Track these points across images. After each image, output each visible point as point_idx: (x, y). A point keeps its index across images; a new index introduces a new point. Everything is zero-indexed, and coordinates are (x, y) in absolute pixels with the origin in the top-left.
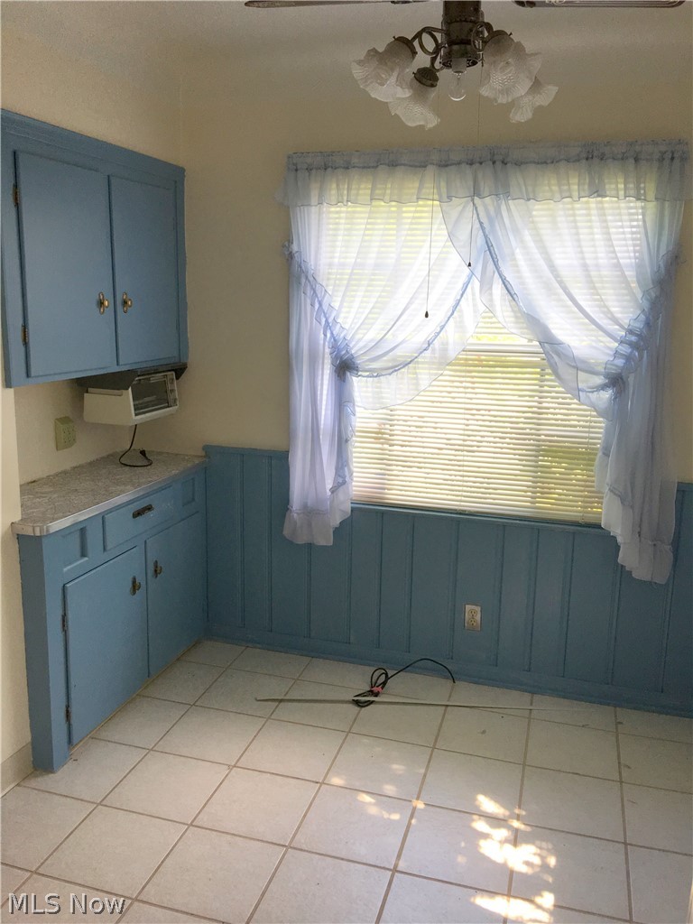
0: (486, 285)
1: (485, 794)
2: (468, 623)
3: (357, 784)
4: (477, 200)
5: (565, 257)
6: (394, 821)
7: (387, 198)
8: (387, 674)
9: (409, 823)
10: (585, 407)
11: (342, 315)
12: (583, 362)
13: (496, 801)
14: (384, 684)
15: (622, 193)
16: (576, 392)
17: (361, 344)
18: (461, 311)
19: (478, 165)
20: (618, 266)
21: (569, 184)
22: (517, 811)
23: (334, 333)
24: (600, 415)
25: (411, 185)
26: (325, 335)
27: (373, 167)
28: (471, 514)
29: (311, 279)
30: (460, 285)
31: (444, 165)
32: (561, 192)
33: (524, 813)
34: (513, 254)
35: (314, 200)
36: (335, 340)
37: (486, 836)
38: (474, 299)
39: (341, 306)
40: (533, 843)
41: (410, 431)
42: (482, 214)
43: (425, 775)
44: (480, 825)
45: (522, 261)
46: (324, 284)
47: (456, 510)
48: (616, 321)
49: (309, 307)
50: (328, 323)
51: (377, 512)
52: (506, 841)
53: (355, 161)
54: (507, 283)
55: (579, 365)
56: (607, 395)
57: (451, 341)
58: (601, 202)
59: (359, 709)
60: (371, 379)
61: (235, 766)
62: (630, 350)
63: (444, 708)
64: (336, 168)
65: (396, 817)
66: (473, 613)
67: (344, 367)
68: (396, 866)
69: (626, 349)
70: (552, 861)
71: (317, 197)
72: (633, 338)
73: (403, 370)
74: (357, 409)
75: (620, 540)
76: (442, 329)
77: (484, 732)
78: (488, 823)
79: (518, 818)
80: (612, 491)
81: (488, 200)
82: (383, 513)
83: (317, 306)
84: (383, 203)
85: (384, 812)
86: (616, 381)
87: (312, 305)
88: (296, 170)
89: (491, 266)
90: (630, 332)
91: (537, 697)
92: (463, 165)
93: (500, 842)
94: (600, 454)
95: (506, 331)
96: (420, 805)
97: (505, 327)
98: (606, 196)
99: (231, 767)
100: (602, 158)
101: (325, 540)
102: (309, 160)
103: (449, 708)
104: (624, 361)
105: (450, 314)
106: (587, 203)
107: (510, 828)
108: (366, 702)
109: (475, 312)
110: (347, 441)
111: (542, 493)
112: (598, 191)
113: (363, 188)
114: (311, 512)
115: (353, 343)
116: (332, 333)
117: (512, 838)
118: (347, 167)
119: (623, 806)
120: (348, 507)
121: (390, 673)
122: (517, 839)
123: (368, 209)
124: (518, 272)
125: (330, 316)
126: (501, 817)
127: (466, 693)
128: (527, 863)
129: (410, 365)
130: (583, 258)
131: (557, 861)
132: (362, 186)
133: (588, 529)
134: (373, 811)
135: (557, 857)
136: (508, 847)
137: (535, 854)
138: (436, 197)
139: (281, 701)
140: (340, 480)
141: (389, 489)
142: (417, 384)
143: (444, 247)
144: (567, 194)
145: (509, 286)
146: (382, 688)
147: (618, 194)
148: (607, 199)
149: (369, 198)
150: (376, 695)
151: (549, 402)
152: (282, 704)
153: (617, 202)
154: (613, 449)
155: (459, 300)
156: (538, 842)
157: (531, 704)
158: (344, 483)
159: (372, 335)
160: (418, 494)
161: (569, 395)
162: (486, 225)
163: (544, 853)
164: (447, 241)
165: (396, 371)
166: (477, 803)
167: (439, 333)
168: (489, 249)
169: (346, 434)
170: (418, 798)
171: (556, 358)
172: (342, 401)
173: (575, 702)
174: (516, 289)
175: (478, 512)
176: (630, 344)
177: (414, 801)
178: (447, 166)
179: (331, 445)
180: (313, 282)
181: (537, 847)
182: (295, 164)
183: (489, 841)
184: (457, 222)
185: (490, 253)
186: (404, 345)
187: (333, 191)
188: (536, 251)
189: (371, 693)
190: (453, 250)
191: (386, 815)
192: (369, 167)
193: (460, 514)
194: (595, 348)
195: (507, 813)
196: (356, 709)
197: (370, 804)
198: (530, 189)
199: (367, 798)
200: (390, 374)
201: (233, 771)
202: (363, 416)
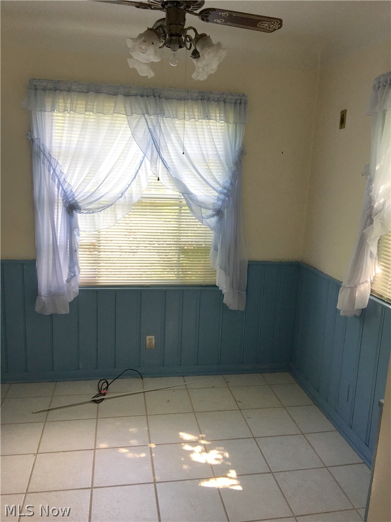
0: (153, 162)
1: (183, 432)
2: (148, 346)
3: (115, 445)
4: (147, 116)
5: (192, 150)
6: (143, 457)
7: (95, 110)
8: (107, 382)
9: (152, 458)
10: (204, 226)
11: (69, 178)
12: (203, 203)
13: (189, 433)
14: (107, 388)
15: (218, 118)
16: (201, 219)
17: (81, 194)
18: (139, 176)
19: (146, 97)
20: (218, 155)
21: (193, 112)
22: (201, 436)
23: (64, 187)
24: (212, 229)
25: (109, 105)
26: (59, 189)
27: (85, 92)
28: (148, 286)
29: (47, 155)
30: (138, 163)
31: (127, 95)
32: (189, 115)
33: (204, 436)
34: (166, 146)
35: (48, 108)
36: (64, 192)
37: (192, 452)
38: (146, 170)
39: (68, 173)
40: (214, 449)
41: (108, 243)
42: (150, 124)
43: (149, 430)
44: (187, 447)
45: (171, 151)
46: (56, 158)
47: (139, 285)
48: (218, 183)
49: (47, 172)
50: (60, 182)
51: (93, 291)
52: (202, 451)
53: (74, 87)
54: (164, 162)
55: (201, 205)
56: (214, 220)
57: (134, 193)
58: (209, 122)
59: (97, 404)
60: (89, 214)
61: (38, 453)
62: (224, 197)
63: (143, 393)
64: (62, 91)
65: (143, 455)
66: (150, 340)
67: (72, 208)
68: (155, 480)
69: (222, 197)
70: (227, 455)
71: (50, 107)
72: (225, 191)
73: (107, 209)
74: (80, 233)
75: (224, 291)
76: (129, 186)
77: (168, 401)
78: (190, 445)
79: (203, 439)
80: (220, 268)
81: (152, 117)
82: (97, 291)
83: (52, 171)
84: (91, 113)
85: (136, 455)
86: (219, 213)
87: (49, 171)
88: (36, 89)
89: (156, 153)
90: (225, 188)
91: (186, 378)
92: (139, 97)
93: (199, 453)
94: (212, 250)
95: (163, 187)
96: (153, 446)
97: (164, 186)
98: (211, 119)
99: (36, 455)
100: (208, 100)
101: (64, 310)
102: (44, 84)
103: (145, 393)
104: (221, 202)
105: (133, 177)
106: (202, 122)
107: (201, 444)
108: (99, 400)
109: (147, 176)
110: (76, 251)
111: (182, 272)
112: (207, 117)
113: (81, 104)
114: (54, 296)
115: (77, 194)
116: (62, 188)
117: (204, 449)
118: (69, 90)
119: (245, 420)
120: (77, 290)
121: (109, 381)
122: (207, 449)
123: (83, 116)
124: (170, 156)
125: (61, 178)
126: (195, 440)
127: (151, 383)
128: (217, 459)
129: (112, 206)
130: (202, 151)
131: (229, 454)
132: (79, 102)
133: (207, 288)
134: (130, 455)
135: (228, 452)
136: (204, 454)
137: (218, 454)
138: (124, 112)
139: (49, 410)
140: (72, 275)
141: (99, 277)
142: (116, 217)
143: (129, 141)
144: (193, 117)
145: (165, 163)
146: (107, 390)
147: (216, 118)
148: (211, 121)
149: (84, 110)
150: (104, 394)
151: (184, 225)
152: (50, 412)
153: (215, 123)
154: (219, 246)
155: (138, 170)
156: (217, 448)
157: (185, 382)
158: (75, 275)
159: (89, 189)
160: (119, 278)
161: (197, 220)
162: (152, 130)
163: (222, 452)
164: (130, 137)
165: (104, 209)
166: (180, 437)
167: (127, 188)
168: (154, 143)
169: (75, 246)
170: (150, 443)
171: (190, 202)
172: (71, 228)
173: (205, 376)
174: (169, 165)
175: (151, 285)
176: (224, 194)
177: (149, 444)
178: (129, 96)
179: (66, 253)
180: (49, 158)
181: (217, 450)
182: (35, 86)
183: (194, 453)
184: (136, 127)
185: (155, 146)
186: (108, 195)
187: (61, 103)
188: (178, 145)
189: (100, 394)
190: (134, 142)
191: (138, 456)
192: (83, 92)
193: (141, 287)
194: (207, 196)
195: (197, 438)
196: (96, 405)
197: (126, 453)
198: (174, 112)
199: (124, 450)
200: (100, 211)
201: (37, 456)
202: (84, 236)
